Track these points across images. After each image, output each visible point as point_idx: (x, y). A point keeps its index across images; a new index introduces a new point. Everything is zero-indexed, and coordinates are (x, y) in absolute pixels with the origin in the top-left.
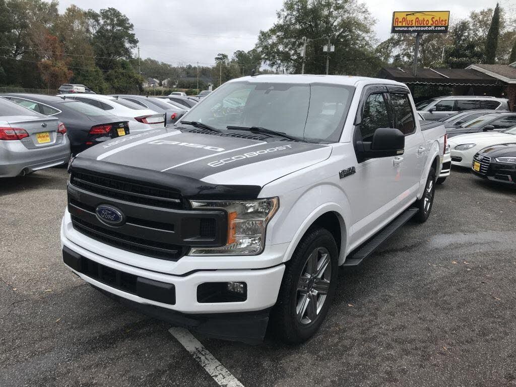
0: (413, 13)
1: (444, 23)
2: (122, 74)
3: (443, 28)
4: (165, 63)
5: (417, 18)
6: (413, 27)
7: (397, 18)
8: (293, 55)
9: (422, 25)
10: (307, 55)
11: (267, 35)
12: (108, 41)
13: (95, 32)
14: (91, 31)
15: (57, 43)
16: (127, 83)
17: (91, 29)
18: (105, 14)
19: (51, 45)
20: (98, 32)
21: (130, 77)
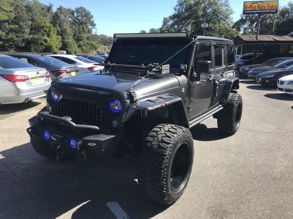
2: (87, 43)
10: (192, 29)
11: (168, 20)
12: (79, 25)
13: (72, 20)
14: (70, 20)
15: (52, 27)
16: (90, 48)
17: (70, 19)
18: (77, 10)
19: (49, 29)
20: (74, 21)
21: (92, 45)
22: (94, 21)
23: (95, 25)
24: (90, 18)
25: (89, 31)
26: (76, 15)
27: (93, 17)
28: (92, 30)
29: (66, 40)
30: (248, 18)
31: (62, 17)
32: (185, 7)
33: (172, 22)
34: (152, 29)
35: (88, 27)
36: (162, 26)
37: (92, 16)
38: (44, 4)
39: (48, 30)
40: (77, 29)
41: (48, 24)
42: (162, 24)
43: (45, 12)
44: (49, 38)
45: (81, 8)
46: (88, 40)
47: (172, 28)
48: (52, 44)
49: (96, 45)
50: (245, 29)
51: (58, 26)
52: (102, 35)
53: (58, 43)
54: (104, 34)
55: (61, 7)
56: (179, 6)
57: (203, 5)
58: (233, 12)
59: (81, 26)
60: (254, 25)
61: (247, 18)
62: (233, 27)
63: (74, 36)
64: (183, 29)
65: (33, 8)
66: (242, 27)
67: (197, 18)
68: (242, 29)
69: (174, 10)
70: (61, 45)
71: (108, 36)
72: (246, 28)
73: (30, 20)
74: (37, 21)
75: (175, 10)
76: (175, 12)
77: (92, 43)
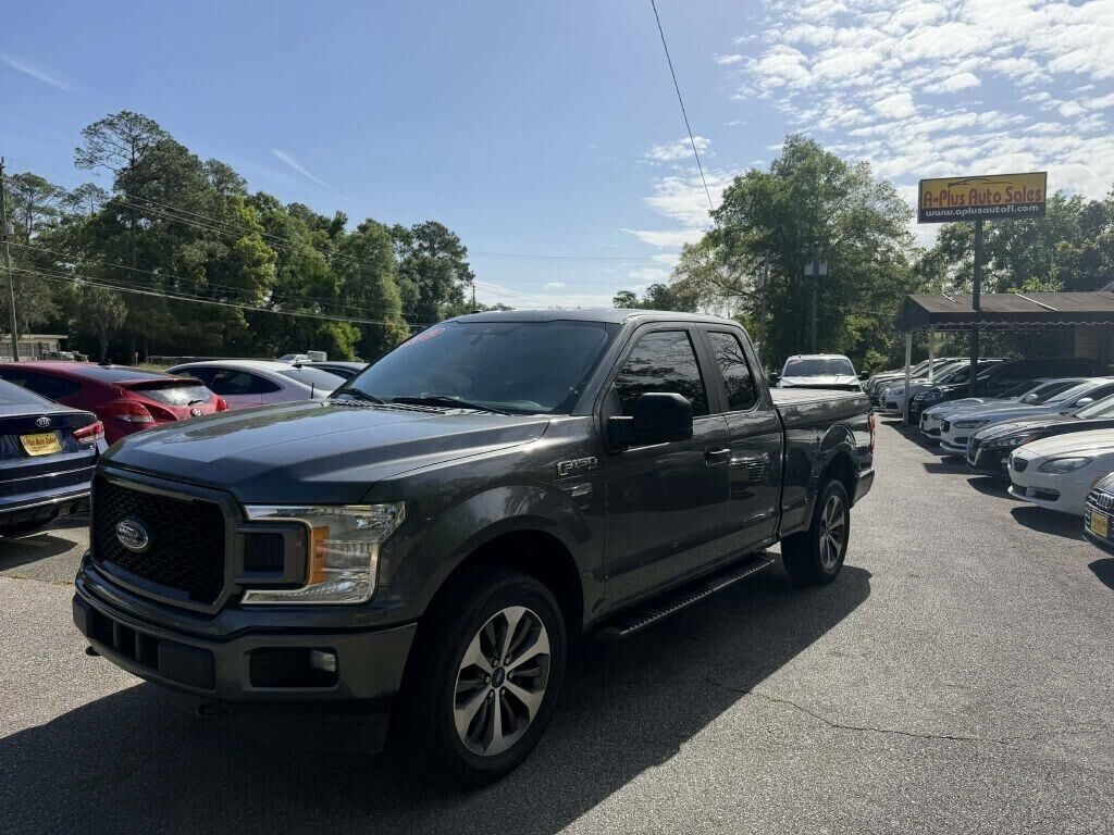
13: (404, 260)
17: (397, 256)
18: (421, 233)
22: (468, 264)
23: (473, 276)
24: (458, 254)
25: (455, 295)
26: (417, 244)
27: (467, 253)
28: (464, 290)
35: (450, 281)
37: (464, 250)
38: (319, 215)
45: (430, 224)
55: (369, 221)
65: (288, 227)
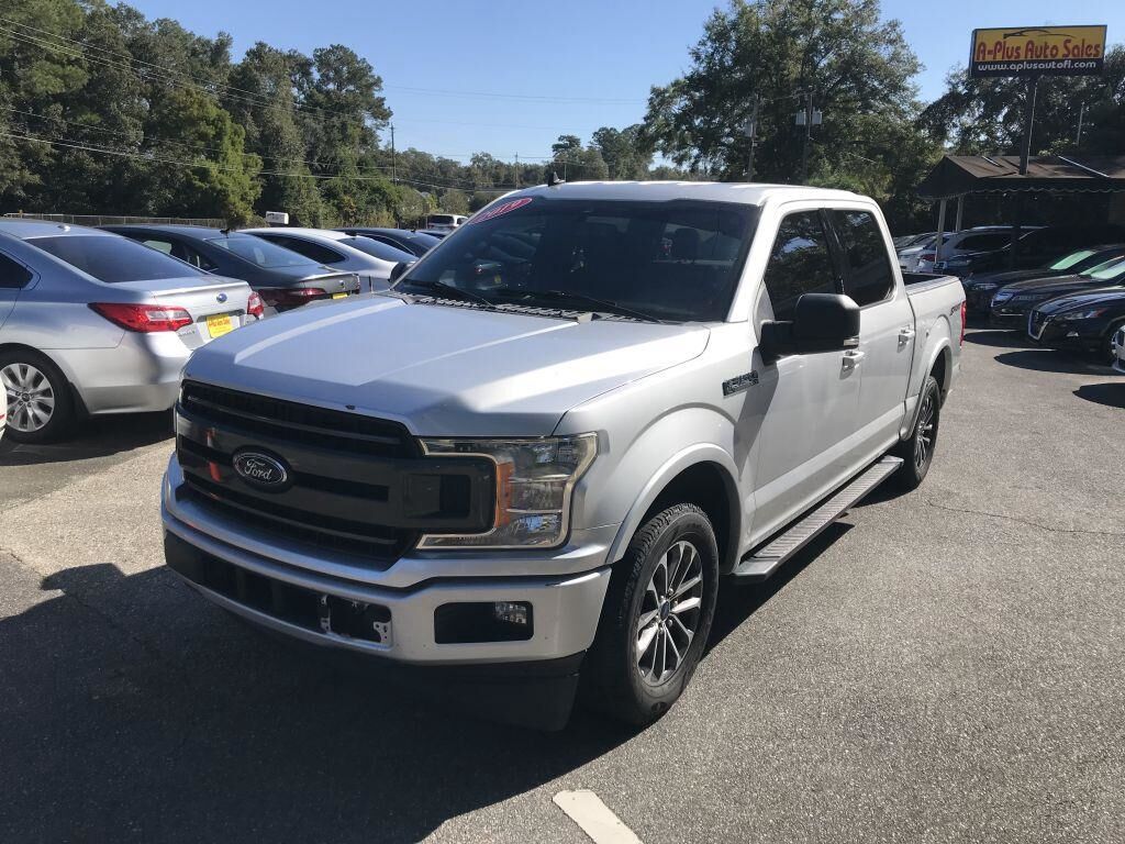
0: (1021, 32)
1: (1093, 51)
2: (359, 183)
3: (1092, 64)
4: (446, 158)
5: (1031, 42)
6: (1022, 62)
7: (983, 44)
8: (728, 135)
9: (1042, 58)
10: (760, 133)
11: (667, 95)
12: (329, 115)
13: (302, 97)
14: (296, 94)
15: (228, 123)
16: (368, 203)
17: (295, 91)
18: (323, 59)
19: (216, 127)
20: (309, 97)
21: (376, 190)
22: (383, 99)
23: (390, 114)
24: (369, 86)
25: (367, 138)
26: (316, 75)
27: (382, 84)
28: (378, 132)
29: (280, 173)
30: (977, 92)
31: (266, 84)
32: (733, 45)
33: (682, 104)
34: (604, 129)
35: (361, 120)
36: (645, 119)
37: (378, 81)
38: (197, 36)
39: (211, 132)
40: (319, 127)
41: (213, 112)
42: (646, 111)
43: (203, 64)
44: (217, 162)
45: (335, 49)
46: (362, 171)
47: (684, 127)
48: (226, 185)
49: (392, 190)
50: (966, 131)
51: (249, 118)
52: (413, 151)
53: (247, 183)
54: (419, 150)
55: (261, 45)
56: (709, 44)
57: (802, 41)
58: (916, 65)
59: (335, 119)
60: (1000, 119)
61: (971, 90)
62: (919, 125)
63: (310, 155)
64: (727, 130)
65: (158, 51)
66: (955, 126)
67: (782, 87)
68: (953, 133)
69: (690, 60)
70: (260, 190)
71: (435, 158)
72: (969, 129)
73: (145, 96)
74: (172, 100)
75: (698, 58)
76: (696, 66)
77: (376, 184)
